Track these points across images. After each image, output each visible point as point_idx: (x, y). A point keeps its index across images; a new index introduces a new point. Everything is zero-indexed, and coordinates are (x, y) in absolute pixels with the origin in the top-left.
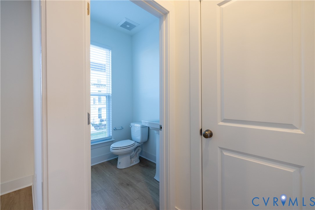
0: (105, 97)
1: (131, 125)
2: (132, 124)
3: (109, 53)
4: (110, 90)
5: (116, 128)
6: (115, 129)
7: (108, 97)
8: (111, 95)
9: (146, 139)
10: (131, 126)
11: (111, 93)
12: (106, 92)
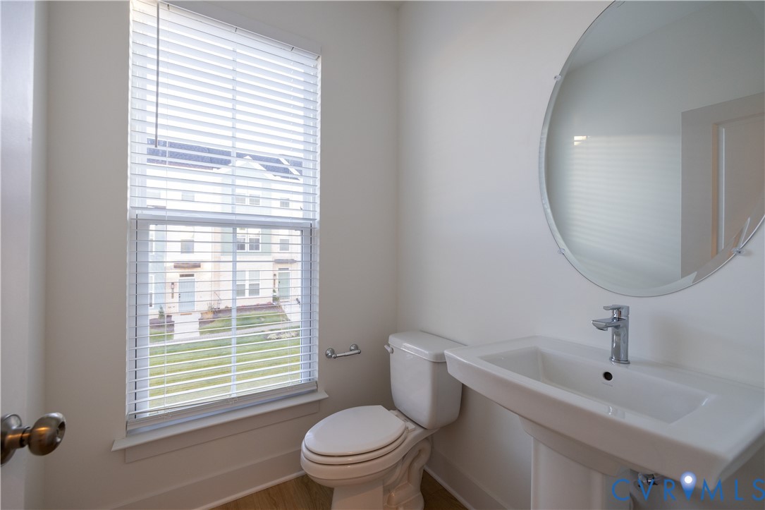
0: (299, 233)
1: (389, 345)
2: (394, 341)
3: (316, 67)
4: (314, 207)
5: (333, 352)
6: (329, 356)
7: (308, 232)
8: (317, 225)
9: (452, 411)
10: (389, 350)
11: (318, 217)
12: (300, 215)
